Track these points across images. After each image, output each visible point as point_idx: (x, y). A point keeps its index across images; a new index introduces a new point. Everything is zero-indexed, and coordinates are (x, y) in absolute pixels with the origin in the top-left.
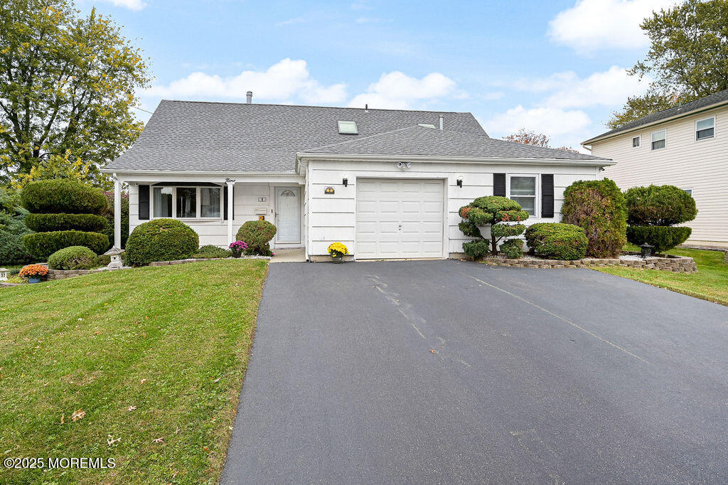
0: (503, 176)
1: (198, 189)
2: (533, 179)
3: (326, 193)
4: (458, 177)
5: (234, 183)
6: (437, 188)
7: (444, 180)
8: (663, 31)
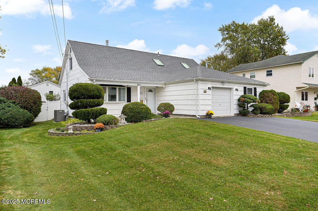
0: (246, 87)
1: (117, 88)
2: (252, 89)
3: (204, 92)
4: (236, 87)
5: (140, 86)
6: (228, 91)
7: (230, 89)
8: (226, 32)
